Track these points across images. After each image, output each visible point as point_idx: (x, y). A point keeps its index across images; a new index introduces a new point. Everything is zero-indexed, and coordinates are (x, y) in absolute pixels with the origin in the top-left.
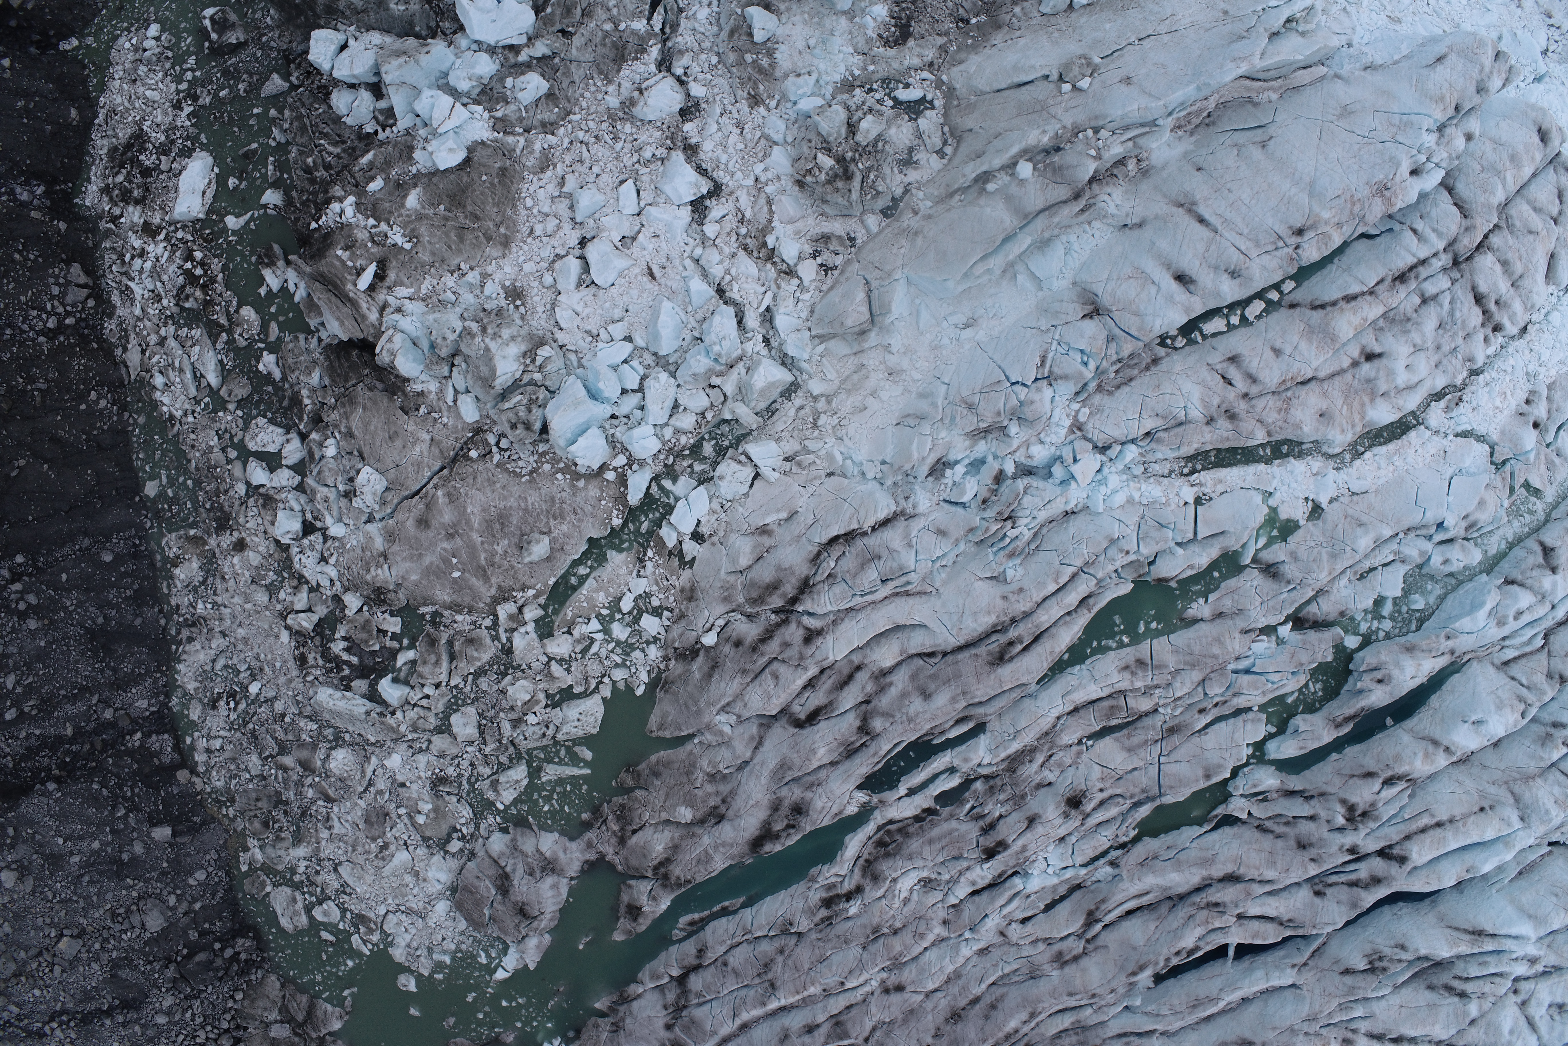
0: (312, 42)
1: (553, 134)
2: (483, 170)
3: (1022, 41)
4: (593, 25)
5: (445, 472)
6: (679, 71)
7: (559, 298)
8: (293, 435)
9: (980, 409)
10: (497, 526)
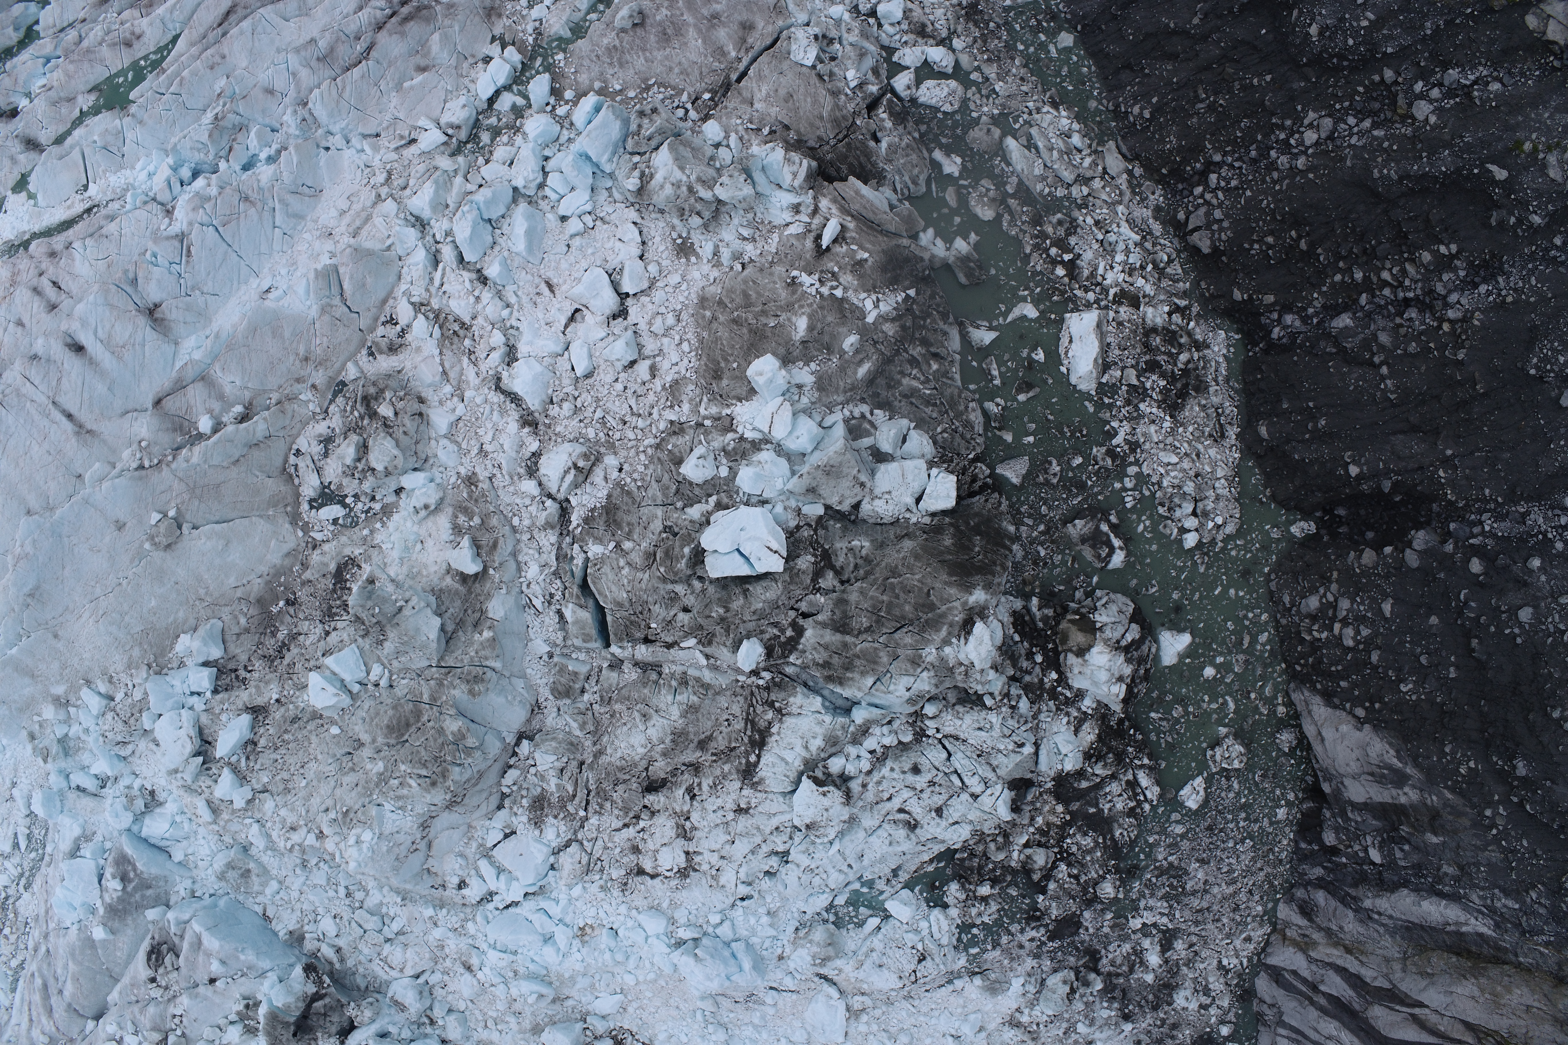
0: (954, 494)
1: (672, 422)
2: (737, 373)
3: (232, 581)
4: (644, 544)
5: (734, 77)
6: (549, 503)
7: (638, 252)
8: (904, 94)
9: (237, 197)
10: (669, 31)
